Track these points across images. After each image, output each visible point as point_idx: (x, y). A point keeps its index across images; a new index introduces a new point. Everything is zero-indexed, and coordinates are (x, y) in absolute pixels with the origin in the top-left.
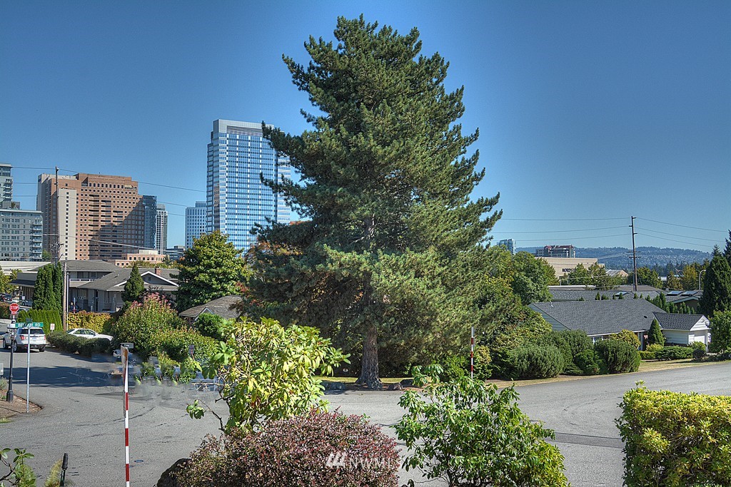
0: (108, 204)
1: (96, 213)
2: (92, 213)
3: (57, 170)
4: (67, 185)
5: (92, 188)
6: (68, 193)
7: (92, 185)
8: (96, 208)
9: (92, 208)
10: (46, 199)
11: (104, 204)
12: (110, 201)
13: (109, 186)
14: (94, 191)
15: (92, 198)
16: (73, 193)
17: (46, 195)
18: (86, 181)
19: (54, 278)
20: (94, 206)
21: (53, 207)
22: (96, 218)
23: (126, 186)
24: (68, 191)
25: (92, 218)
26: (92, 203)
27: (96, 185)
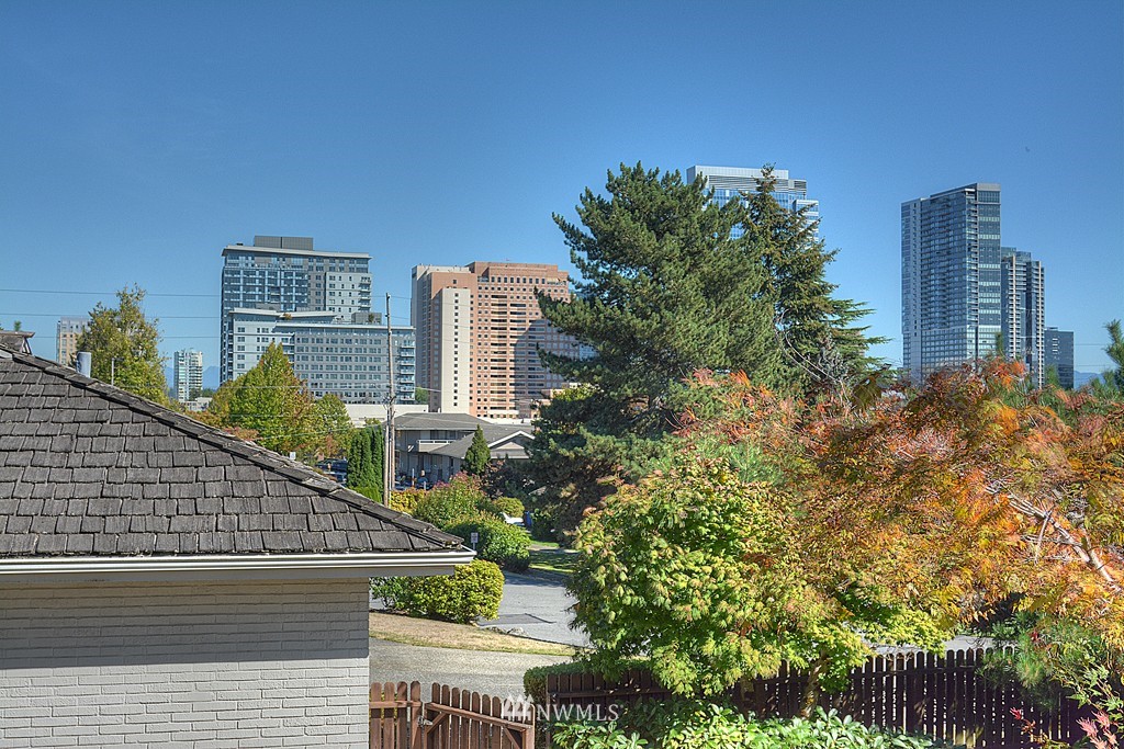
0: (521, 310)
1: (502, 325)
2: (496, 325)
3: (388, 298)
4: (455, 282)
5: (496, 284)
6: (457, 295)
7: (496, 280)
8: (502, 317)
9: (496, 317)
10: (424, 304)
11: (515, 309)
12: (524, 305)
13: (521, 280)
14: (499, 289)
15: (496, 301)
16: (465, 295)
17: (424, 298)
18: (486, 274)
19: (373, 446)
20: (499, 313)
21: (434, 317)
22: (502, 333)
23: (549, 280)
24: (456, 291)
25: (496, 333)
26: (496, 309)
27: (502, 280)
